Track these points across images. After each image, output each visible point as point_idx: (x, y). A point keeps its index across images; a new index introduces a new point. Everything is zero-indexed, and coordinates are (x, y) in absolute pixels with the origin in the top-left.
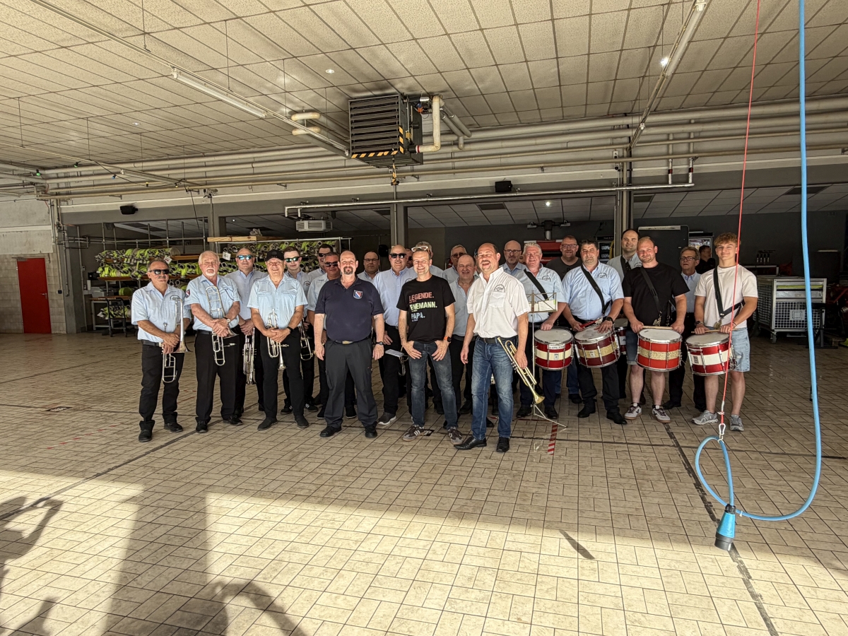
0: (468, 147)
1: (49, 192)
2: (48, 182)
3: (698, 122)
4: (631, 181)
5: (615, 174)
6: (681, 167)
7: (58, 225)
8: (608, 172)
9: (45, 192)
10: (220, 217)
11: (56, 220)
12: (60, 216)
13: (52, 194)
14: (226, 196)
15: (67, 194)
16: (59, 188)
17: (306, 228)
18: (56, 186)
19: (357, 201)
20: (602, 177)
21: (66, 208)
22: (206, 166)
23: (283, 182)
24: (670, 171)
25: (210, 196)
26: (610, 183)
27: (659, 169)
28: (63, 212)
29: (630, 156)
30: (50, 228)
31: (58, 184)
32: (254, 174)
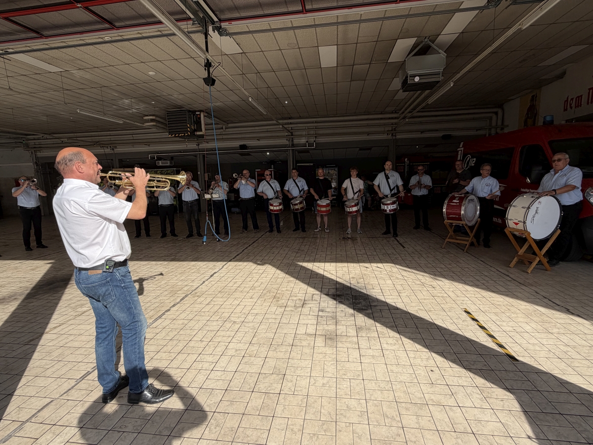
0: (227, 130)
1: (30, 146)
2: (29, 141)
3: (316, 122)
4: (293, 145)
5: (287, 143)
6: (312, 140)
7: (36, 163)
8: (284, 142)
9: (28, 147)
10: (119, 160)
11: (35, 160)
12: (37, 158)
13: (32, 148)
14: (120, 149)
15: (40, 148)
16: (35, 145)
17: (161, 164)
18: (34, 144)
19: (181, 152)
20: (282, 144)
21: (39, 154)
22: (110, 136)
23: (148, 144)
24: (307, 142)
25: (113, 149)
26: (285, 146)
27: (303, 141)
28: (38, 156)
29: (292, 135)
30: (32, 164)
31: (35, 143)
32: (133, 140)
